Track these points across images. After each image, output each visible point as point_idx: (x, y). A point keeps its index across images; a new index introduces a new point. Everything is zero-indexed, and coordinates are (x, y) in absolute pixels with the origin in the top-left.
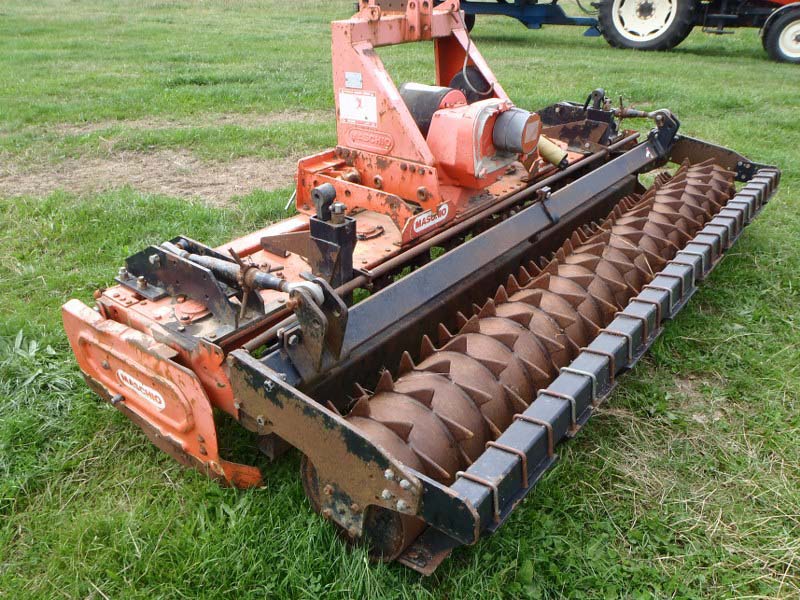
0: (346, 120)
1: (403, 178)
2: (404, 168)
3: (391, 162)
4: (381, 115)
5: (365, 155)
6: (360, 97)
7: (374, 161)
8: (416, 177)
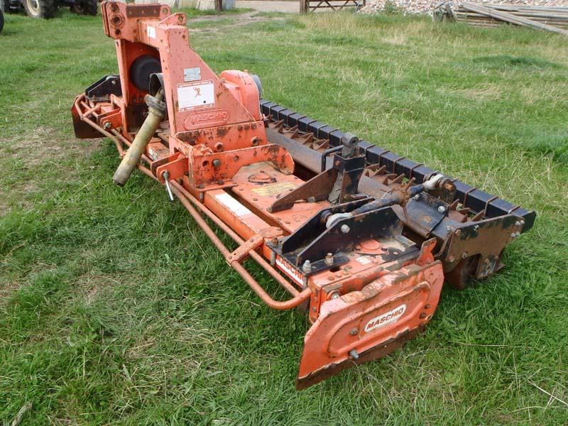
0: (185, 109)
1: (240, 137)
2: (240, 129)
3: (230, 128)
4: (218, 96)
5: (206, 131)
6: (197, 87)
7: (215, 132)
8: (250, 131)
